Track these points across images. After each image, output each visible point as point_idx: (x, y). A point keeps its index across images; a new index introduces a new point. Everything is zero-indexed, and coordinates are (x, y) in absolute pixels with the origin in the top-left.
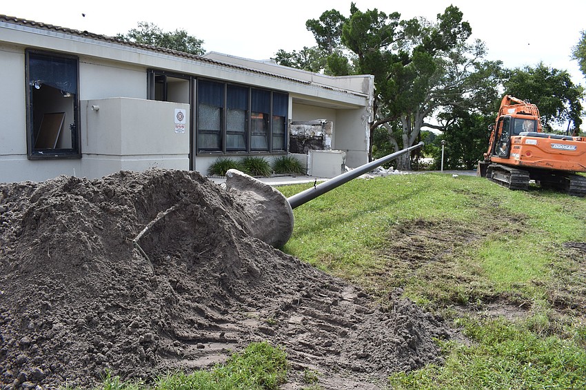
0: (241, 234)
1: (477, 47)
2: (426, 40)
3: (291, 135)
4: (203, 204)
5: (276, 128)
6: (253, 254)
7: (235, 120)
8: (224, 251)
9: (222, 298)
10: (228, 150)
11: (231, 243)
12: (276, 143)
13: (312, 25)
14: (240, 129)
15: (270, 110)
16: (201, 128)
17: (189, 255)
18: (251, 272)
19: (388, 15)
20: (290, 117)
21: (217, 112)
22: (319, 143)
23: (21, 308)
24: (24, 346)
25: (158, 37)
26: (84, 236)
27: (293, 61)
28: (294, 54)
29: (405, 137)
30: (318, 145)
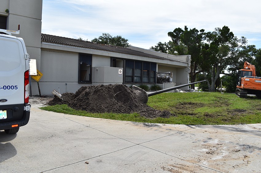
0: (134, 98)
1: (242, 40)
2: (215, 40)
3: (157, 77)
4: (126, 91)
5: (152, 75)
6: (137, 102)
7: (138, 72)
8: (130, 101)
9: (130, 109)
10: (135, 82)
11: (132, 99)
12: (152, 80)
13: (170, 34)
14: (139, 75)
15: (150, 68)
16: (127, 75)
17: (123, 101)
18: (136, 105)
19: (199, 31)
20: (157, 71)
21: (132, 70)
22: (168, 80)
23: (96, 104)
24: (98, 109)
25: (111, 39)
26: (105, 94)
27: (165, 47)
28: (165, 44)
29: (212, 78)
30: (167, 81)
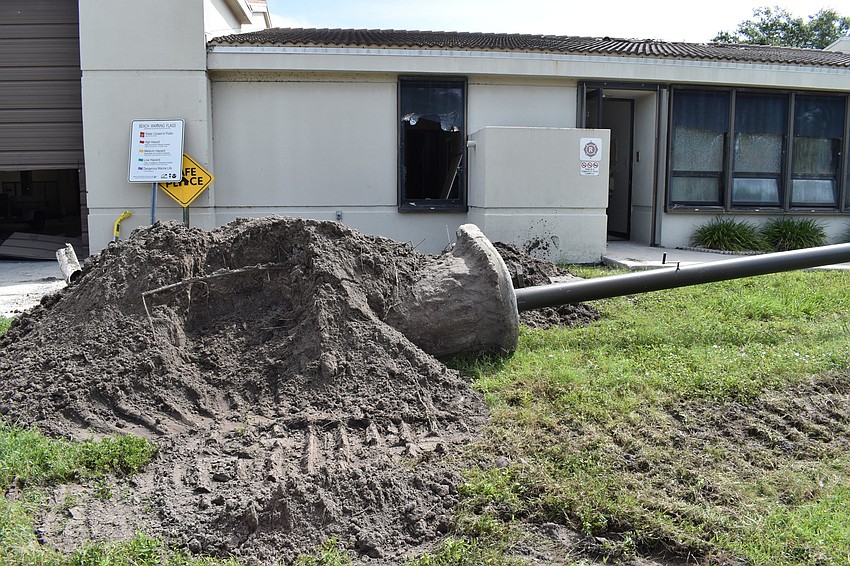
7: (758, 153)
10: (734, 205)
11: (315, 322)
14: (770, 168)
16: (682, 169)
18: (320, 367)
21: (716, 141)
